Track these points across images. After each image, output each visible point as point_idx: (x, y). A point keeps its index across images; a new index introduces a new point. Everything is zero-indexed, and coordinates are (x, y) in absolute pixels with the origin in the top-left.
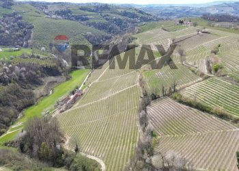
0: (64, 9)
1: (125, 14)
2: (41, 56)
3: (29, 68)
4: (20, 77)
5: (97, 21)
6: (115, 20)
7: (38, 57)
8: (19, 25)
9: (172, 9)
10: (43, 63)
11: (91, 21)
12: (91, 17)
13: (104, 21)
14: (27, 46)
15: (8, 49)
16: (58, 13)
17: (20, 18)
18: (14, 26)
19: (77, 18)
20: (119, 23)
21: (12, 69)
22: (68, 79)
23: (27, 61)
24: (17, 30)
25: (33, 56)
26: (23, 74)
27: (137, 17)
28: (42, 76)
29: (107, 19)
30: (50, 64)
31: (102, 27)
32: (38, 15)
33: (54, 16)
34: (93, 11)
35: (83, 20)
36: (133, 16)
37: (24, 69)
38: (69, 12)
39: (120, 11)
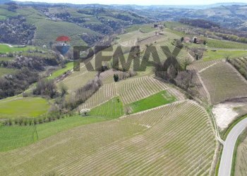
0: (63, 11)
1: (119, 17)
2: (43, 52)
3: (34, 58)
4: (29, 64)
5: (93, 23)
6: (110, 22)
7: (41, 52)
8: (24, 26)
9: (172, 11)
10: (45, 56)
11: (87, 23)
12: (88, 19)
13: (99, 23)
14: (31, 44)
15: (16, 46)
16: (57, 16)
17: (24, 20)
18: (19, 27)
19: (75, 20)
20: (113, 25)
21: (23, 59)
22: (63, 68)
23: (33, 55)
24: (22, 31)
25: (37, 51)
26: (30, 63)
27: (130, 19)
28: (44, 65)
29: (102, 21)
30: (50, 57)
31: (97, 28)
32: (40, 17)
33: (54, 19)
34: (90, 14)
35: (80, 22)
36: (127, 18)
37: (31, 59)
38: (68, 14)
39: (114, 13)
